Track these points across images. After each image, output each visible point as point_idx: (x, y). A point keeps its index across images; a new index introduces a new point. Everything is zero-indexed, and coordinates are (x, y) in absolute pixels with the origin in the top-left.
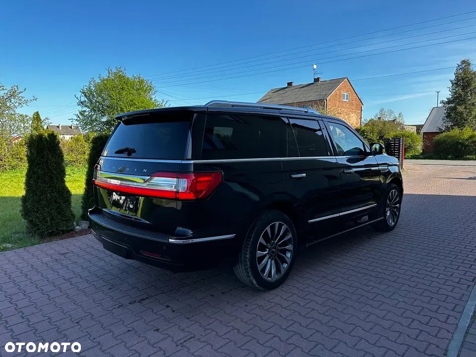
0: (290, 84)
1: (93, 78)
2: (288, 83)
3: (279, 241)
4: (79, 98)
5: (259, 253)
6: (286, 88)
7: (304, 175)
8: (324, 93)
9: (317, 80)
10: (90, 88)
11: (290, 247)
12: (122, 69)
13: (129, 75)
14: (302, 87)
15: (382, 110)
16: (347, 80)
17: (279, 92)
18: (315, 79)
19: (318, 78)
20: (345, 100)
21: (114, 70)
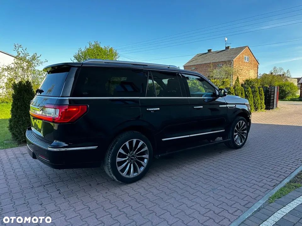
0: (209, 51)
1: (80, 48)
2: (208, 50)
3: (137, 152)
4: (73, 61)
5: (119, 159)
6: (207, 53)
7: (159, 109)
8: (232, 56)
9: (227, 48)
10: (79, 54)
11: (147, 156)
12: (99, 43)
13: (102, 46)
14: (217, 53)
15: (275, 68)
16: (248, 48)
17: (202, 56)
18: (226, 47)
19: (228, 47)
20: (246, 61)
21: (93, 43)
